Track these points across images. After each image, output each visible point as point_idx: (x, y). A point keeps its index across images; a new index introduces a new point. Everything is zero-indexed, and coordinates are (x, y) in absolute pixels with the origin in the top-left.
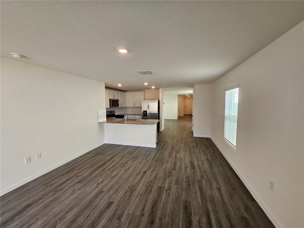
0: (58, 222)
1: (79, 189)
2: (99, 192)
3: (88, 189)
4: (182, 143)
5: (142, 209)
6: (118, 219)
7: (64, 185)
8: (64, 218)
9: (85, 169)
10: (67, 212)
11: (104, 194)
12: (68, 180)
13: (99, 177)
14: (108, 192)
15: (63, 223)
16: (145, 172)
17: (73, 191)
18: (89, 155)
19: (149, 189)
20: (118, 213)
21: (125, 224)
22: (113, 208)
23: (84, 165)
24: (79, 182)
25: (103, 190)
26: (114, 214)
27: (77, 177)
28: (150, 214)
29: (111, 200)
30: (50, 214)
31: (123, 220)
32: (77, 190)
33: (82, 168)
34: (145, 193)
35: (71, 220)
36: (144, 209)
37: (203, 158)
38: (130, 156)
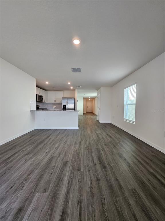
0: (24, 182)
1: (31, 158)
2: (50, 158)
3: (40, 157)
4: (95, 126)
5: (92, 162)
6: (79, 170)
7: (13, 158)
8: (29, 179)
9: (28, 145)
10: (29, 175)
11: (55, 158)
12: (15, 154)
13: (44, 149)
14: (59, 156)
15: (30, 182)
16: (80, 142)
17: (24, 160)
18: (24, 137)
19: (90, 151)
20: (76, 167)
21: (86, 172)
22: (69, 165)
23: (25, 143)
24: (27, 154)
25: (54, 156)
26: (73, 168)
27: (22, 151)
28: (100, 163)
29: (65, 161)
30: (12, 178)
31: (82, 170)
32: (30, 159)
33: (23, 145)
34: (88, 153)
35: (37, 179)
36: (93, 161)
37: (113, 132)
38: (62, 135)
